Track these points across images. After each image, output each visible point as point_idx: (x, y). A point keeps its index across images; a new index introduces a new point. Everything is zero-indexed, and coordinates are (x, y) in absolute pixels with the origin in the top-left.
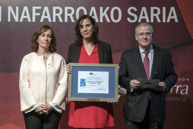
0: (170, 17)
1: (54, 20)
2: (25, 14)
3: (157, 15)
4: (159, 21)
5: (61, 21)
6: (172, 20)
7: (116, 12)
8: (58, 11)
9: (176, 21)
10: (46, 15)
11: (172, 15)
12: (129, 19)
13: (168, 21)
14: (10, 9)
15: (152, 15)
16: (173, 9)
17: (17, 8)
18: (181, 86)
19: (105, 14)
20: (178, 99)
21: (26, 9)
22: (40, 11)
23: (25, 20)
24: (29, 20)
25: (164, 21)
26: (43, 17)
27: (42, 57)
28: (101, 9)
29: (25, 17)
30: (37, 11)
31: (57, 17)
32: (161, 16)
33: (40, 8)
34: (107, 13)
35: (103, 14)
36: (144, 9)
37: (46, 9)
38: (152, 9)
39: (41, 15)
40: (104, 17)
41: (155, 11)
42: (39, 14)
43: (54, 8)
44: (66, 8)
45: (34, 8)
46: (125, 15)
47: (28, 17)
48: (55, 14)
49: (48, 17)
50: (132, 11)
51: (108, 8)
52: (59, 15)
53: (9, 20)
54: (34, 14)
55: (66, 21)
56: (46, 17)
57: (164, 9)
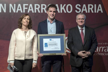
0: (98, 10)
1: (35, 12)
2: (19, 8)
3: (91, 9)
4: (92, 12)
5: (39, 12)
6: (100, 12)
7: (69, 7)
8: (37, 7)
9: (102, 12)
10: (31, 9)
11: (100, 9)
12: (76, 11)
13: (98, 12)
14: (11, 5)
15: (89, 9)
16: (100, 5)
17: (15, 5)
18: (104, 47)
19: (63, 8)
20: (103, 54)
21: (19, 5)
22: (28, 7)
23: (19, 11)
24: (22, 12)
25: (95, 12)
26: (29, 10)
27: (24, 31)
28: (61, 5)
29: (19, 10)
30: (26, 6)
31: (37, 10)
32: (93, 9)
33: (27, 5)
34: (64, 7)
35: (62, 8)
36: (84, 5)
37: (31, 5)
38: (89, 5)
39: (28, 8)
40: (63, 10)
41: (91, 7)
42: (27, 8)
43: (35, 5)
44: (42, 5)
45: (24, 5)
46: (74, 9)
47: (21, 10)
48: (36, 8)
49: (32, 10)
50: (78, 6)
51: (65, 5)
52: (38, 9)
53: (10, 12)
54: (24, 8)
55: (42, 12)
56: (31, 10)
57: (95, 5)
